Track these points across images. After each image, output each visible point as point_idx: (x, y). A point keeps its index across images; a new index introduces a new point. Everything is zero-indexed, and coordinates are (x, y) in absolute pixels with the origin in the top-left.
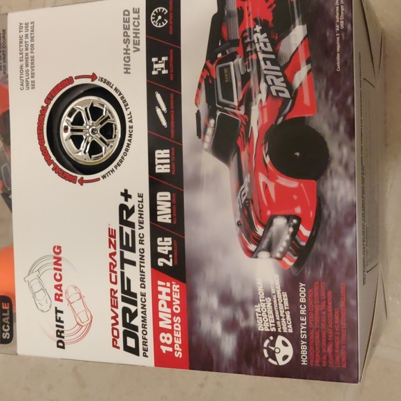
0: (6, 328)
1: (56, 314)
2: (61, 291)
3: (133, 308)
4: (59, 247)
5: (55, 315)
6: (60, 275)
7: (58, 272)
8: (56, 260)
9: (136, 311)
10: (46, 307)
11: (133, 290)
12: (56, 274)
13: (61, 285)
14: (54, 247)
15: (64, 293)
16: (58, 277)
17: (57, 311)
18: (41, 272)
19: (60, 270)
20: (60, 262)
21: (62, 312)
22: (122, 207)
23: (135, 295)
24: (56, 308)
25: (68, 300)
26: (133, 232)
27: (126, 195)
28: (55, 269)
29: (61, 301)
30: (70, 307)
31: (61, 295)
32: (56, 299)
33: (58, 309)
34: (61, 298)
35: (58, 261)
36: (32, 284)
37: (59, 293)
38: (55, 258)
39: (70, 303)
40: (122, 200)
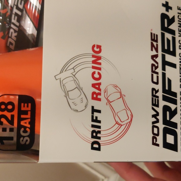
0: (25, 131)
1: (93, 113)
2: (100, 90)
3: (173, 107)
4: (99, 47)
5: (91, 115)
6: (99, 74)
7: (97, 71)
8: (94, 59)
9: (176, 109)
10: (80, 107)
11: (173, 90)
12: (94, 73)
13: (99, 84)
14: (94, 46)
15: (102, 92)
16: (96, 76)
17: (94, 110)
18: (76, 70)
19: (100, 69)
20: (99, 61)
21: (99, 111)
22: (163, 16)
23: (175, 94)
24: (93, 107)
25: (107, 99)
26: (174, 39)
27: (167, 6)
28: (93, 67)
29: (100, 100)
30: (108, 106)
31: (100, 94)
32: (93, 98)
33: (95, 108)
34: (99, 97)
35: (97, 60)
36: (64, 82)
37: (97, 91)
38: (93, 56)
39: (109, 102)
40: (163, 10)
